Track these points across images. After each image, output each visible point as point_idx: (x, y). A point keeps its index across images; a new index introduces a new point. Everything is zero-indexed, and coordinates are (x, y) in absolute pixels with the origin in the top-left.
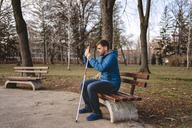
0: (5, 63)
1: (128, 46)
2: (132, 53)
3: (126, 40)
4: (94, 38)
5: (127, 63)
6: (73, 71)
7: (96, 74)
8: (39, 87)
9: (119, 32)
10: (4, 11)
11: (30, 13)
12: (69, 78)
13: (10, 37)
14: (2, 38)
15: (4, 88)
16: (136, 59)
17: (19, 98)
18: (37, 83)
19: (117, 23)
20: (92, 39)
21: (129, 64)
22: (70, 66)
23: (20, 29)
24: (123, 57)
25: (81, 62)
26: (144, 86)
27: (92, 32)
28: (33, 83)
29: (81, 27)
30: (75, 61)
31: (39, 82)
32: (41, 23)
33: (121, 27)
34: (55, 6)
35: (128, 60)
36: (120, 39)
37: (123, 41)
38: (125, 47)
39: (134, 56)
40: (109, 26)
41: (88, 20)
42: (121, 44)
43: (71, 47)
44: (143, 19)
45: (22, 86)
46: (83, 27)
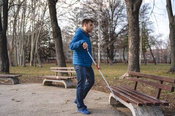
0: (47, 63)
1: (157, 45)
2: (162, 52)
3: (155, 40)
4: (122, 39)
5: (157, 62)
6: (102, 70)
7: (124, 73)
8: (70, 86)
9: (147, 33)
10: (47, 20)
11: (66, 20)
12: (97, 77)
13: (50, 41)
14: (45, 42)
15: (42, 85)
16: (166, 58)
17: (52, 95)
18: (69, 82)
19: (145, 23)
20: (121, 40)
21: (159, 62)
22: (100, 65)
23: (56, 34)
24: (152, 56)
25: (110, 62)
26: (171, 90)
27: (121, 33)
28: (65, 82)
29: (110, 30)
30: (105, 61)
31: (70, 81)
32: (76, 28)
33: (149, 28)
34: (87, 13)
35: (157, 59)
36: (148, 39)
37: (152, 41)
38: (154, 46)
39: (164, 54)
40: (135, 28)
41: (117, 23)
42: (149, 44)
43: (101, 48)
44: (172, 19)
45: (57, 84)
46: (112, 30)
